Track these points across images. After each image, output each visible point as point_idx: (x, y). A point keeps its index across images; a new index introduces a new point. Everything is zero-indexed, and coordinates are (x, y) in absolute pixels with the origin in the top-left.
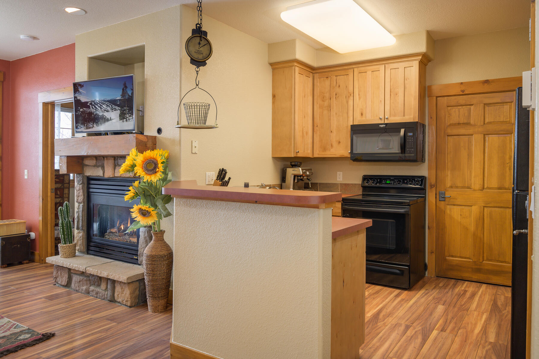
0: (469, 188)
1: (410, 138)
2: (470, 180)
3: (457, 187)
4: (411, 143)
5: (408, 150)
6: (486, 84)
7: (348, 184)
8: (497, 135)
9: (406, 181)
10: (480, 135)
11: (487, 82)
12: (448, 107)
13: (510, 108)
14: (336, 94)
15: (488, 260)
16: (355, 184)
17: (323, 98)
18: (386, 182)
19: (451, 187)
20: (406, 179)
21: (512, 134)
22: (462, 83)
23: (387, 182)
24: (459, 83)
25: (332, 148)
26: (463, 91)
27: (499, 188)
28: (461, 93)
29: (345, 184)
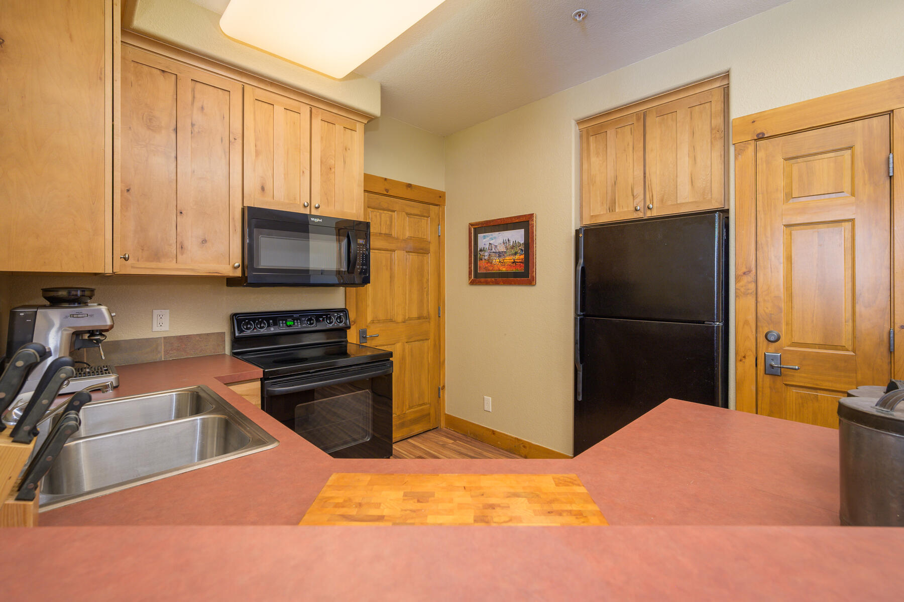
0: (391, 321)
1: (361, 248)
2: (393, 310)
3: (379, 321)
4: (363, 256)
5: (358, 267)
6: (409, 189)
7: (188, 337)
8: (416, 254)
9: (321, 319)
10: (403, 251)
11: (409, 186)
12: (368, 207)
13: (427, 224)
14: (193, 125)
15: (410, 408)
16: (208, 334)
17: (150, 120)
18: (286, 323)
19: (373, 322)
20: (321, 316)
21: (428, 254)
22: (386, 179)
23: (289, 323)
24: (383, 178)
25: (182, 254)
26: (387, 191)
27: (419, 318)
28: (385, 193)
29: (180, 338)
